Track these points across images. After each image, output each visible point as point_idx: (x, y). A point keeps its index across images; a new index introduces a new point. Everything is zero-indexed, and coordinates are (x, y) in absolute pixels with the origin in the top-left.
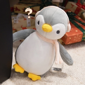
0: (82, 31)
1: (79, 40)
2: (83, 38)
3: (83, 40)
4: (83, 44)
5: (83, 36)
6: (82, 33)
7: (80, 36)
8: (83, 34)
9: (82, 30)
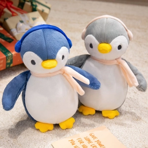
0: (5, 53)
1: (2, 67)
2: (7, 64)
3: (8, 66)
4: (10, 72)
5: (7, 60)
6: (5, 56)
7: (2, 61)
8: (7, 57)
9: (4, 51)
